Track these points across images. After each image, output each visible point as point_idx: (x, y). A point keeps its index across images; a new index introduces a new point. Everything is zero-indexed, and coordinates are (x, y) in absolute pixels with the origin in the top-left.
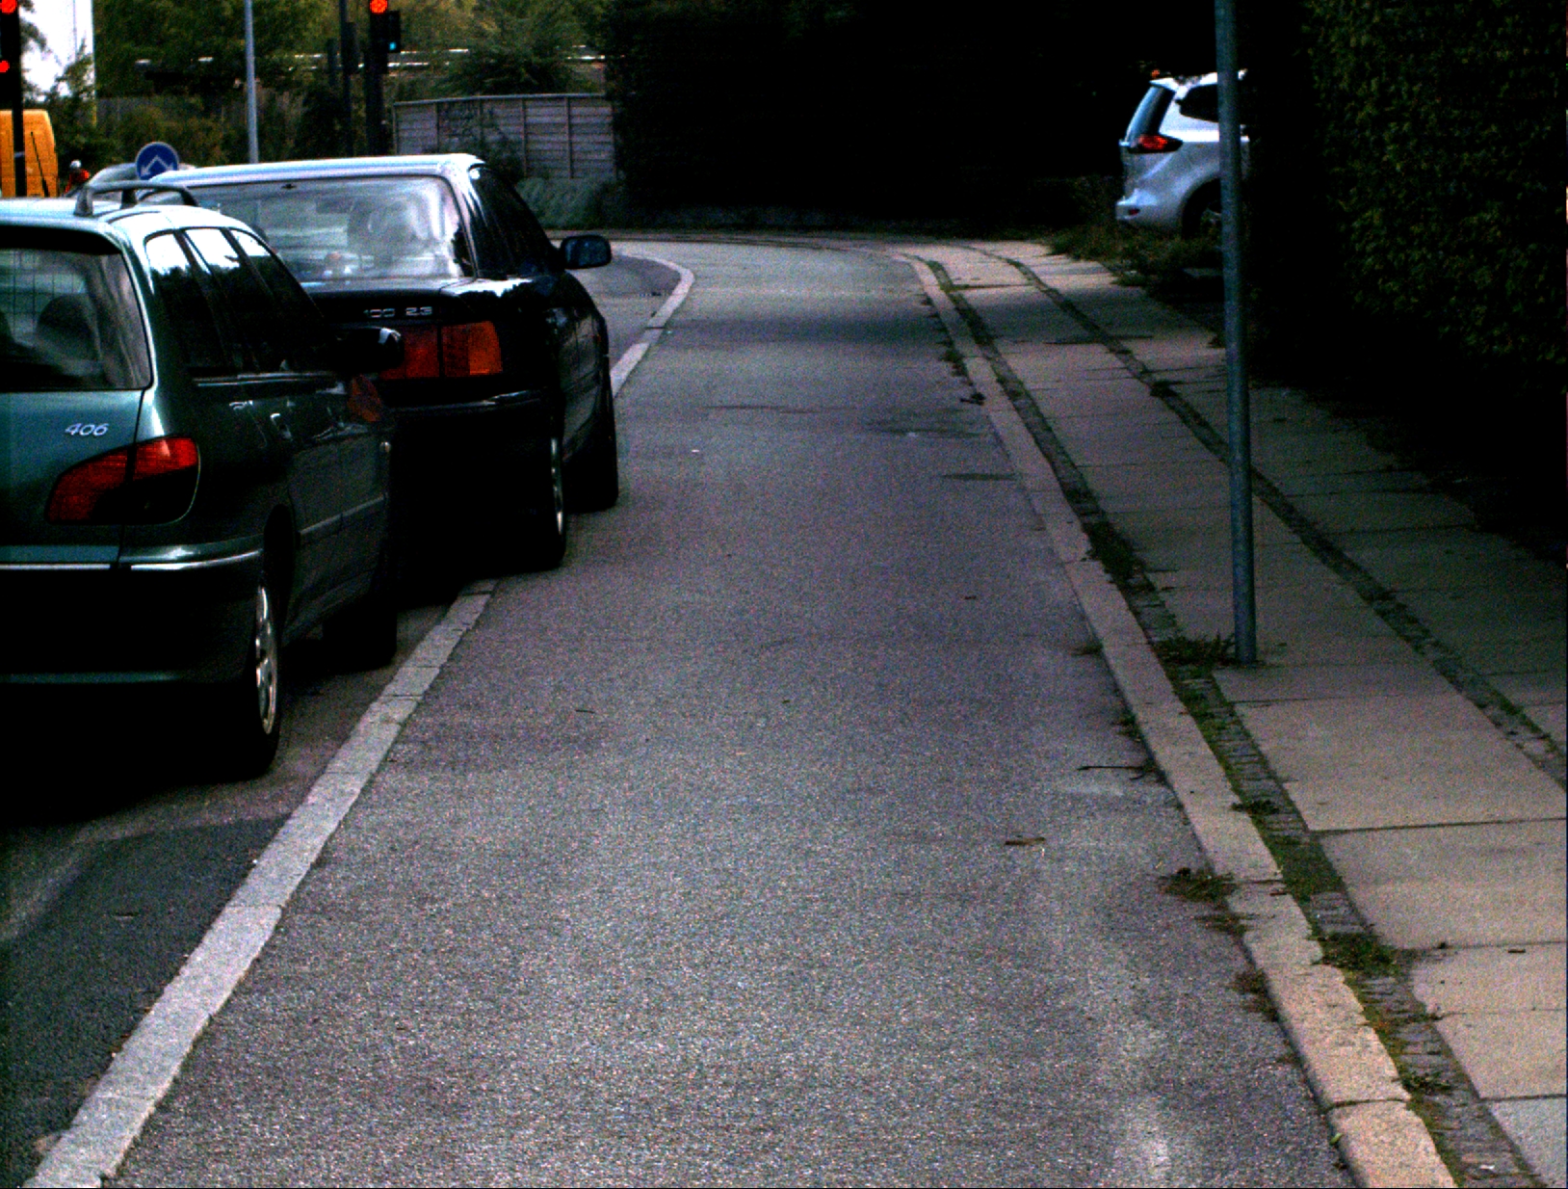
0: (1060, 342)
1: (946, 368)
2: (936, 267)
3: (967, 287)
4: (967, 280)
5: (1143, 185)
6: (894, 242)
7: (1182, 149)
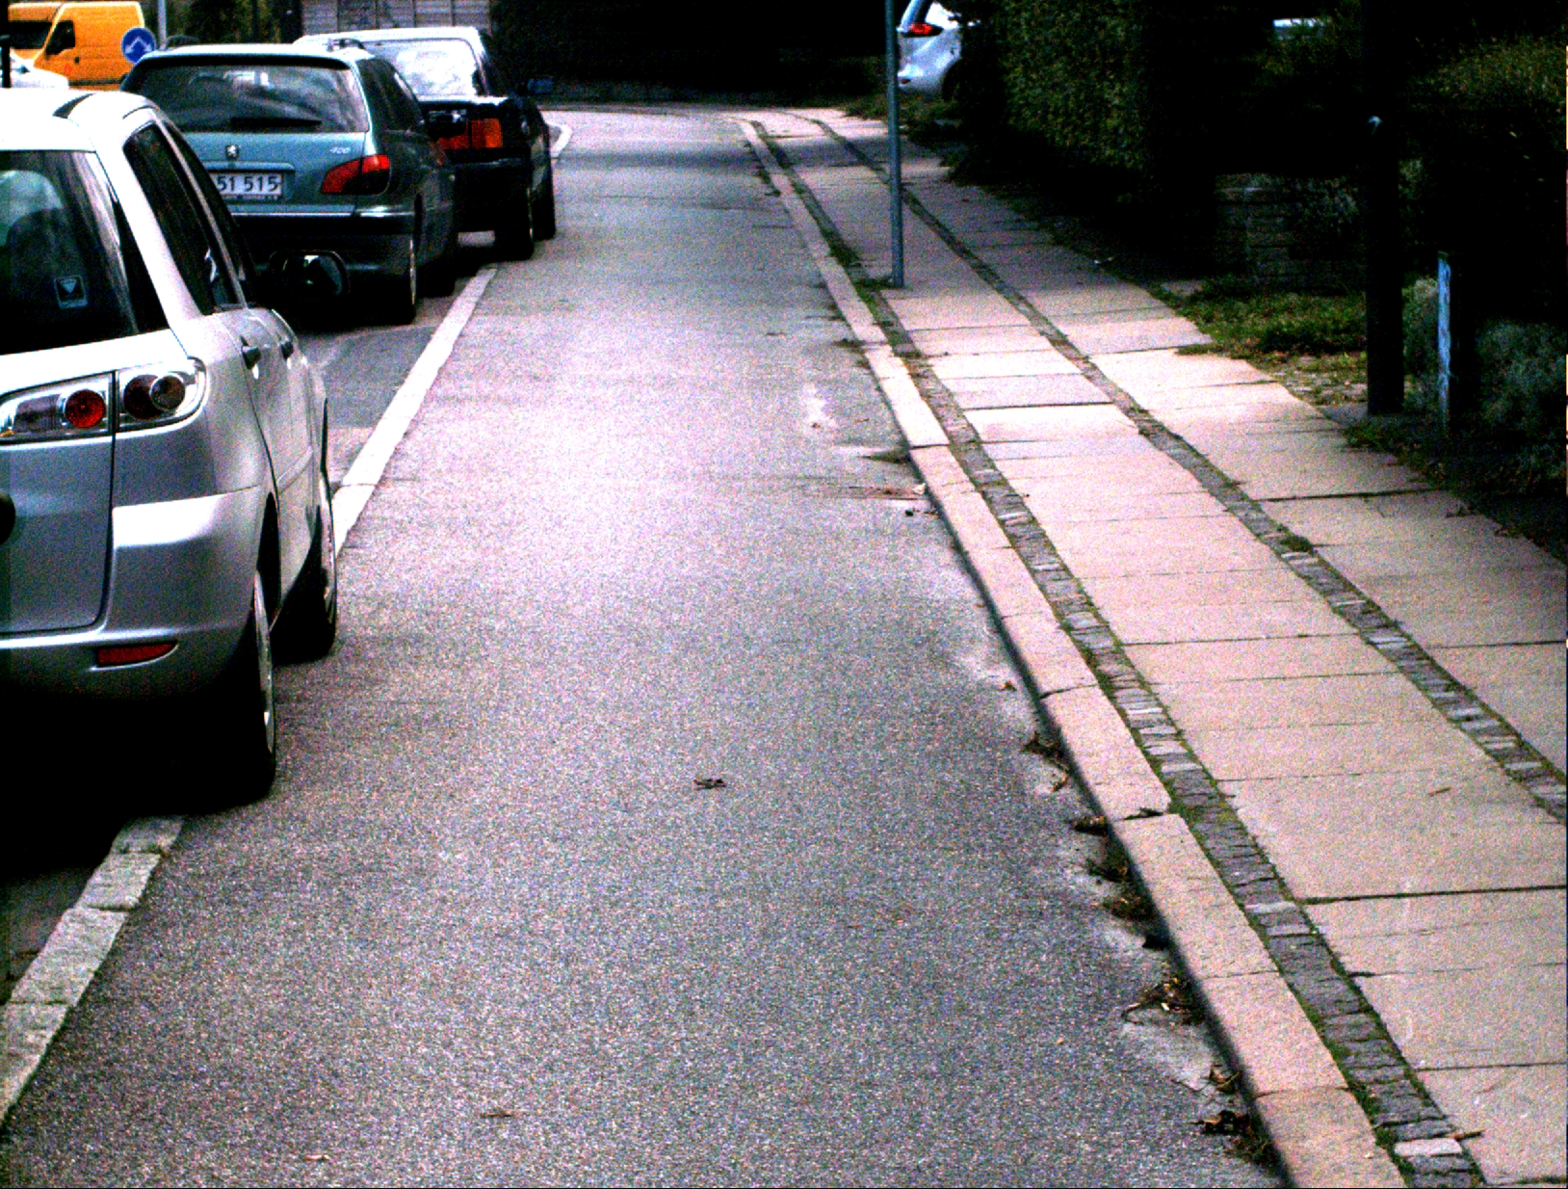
0: (838, 165)
1: (758, 181)
2: (756, 125)
3: (779, 137)
4: (780, 132)
5: (913, 61)
6: (722, 110)
7: (943, 35)
